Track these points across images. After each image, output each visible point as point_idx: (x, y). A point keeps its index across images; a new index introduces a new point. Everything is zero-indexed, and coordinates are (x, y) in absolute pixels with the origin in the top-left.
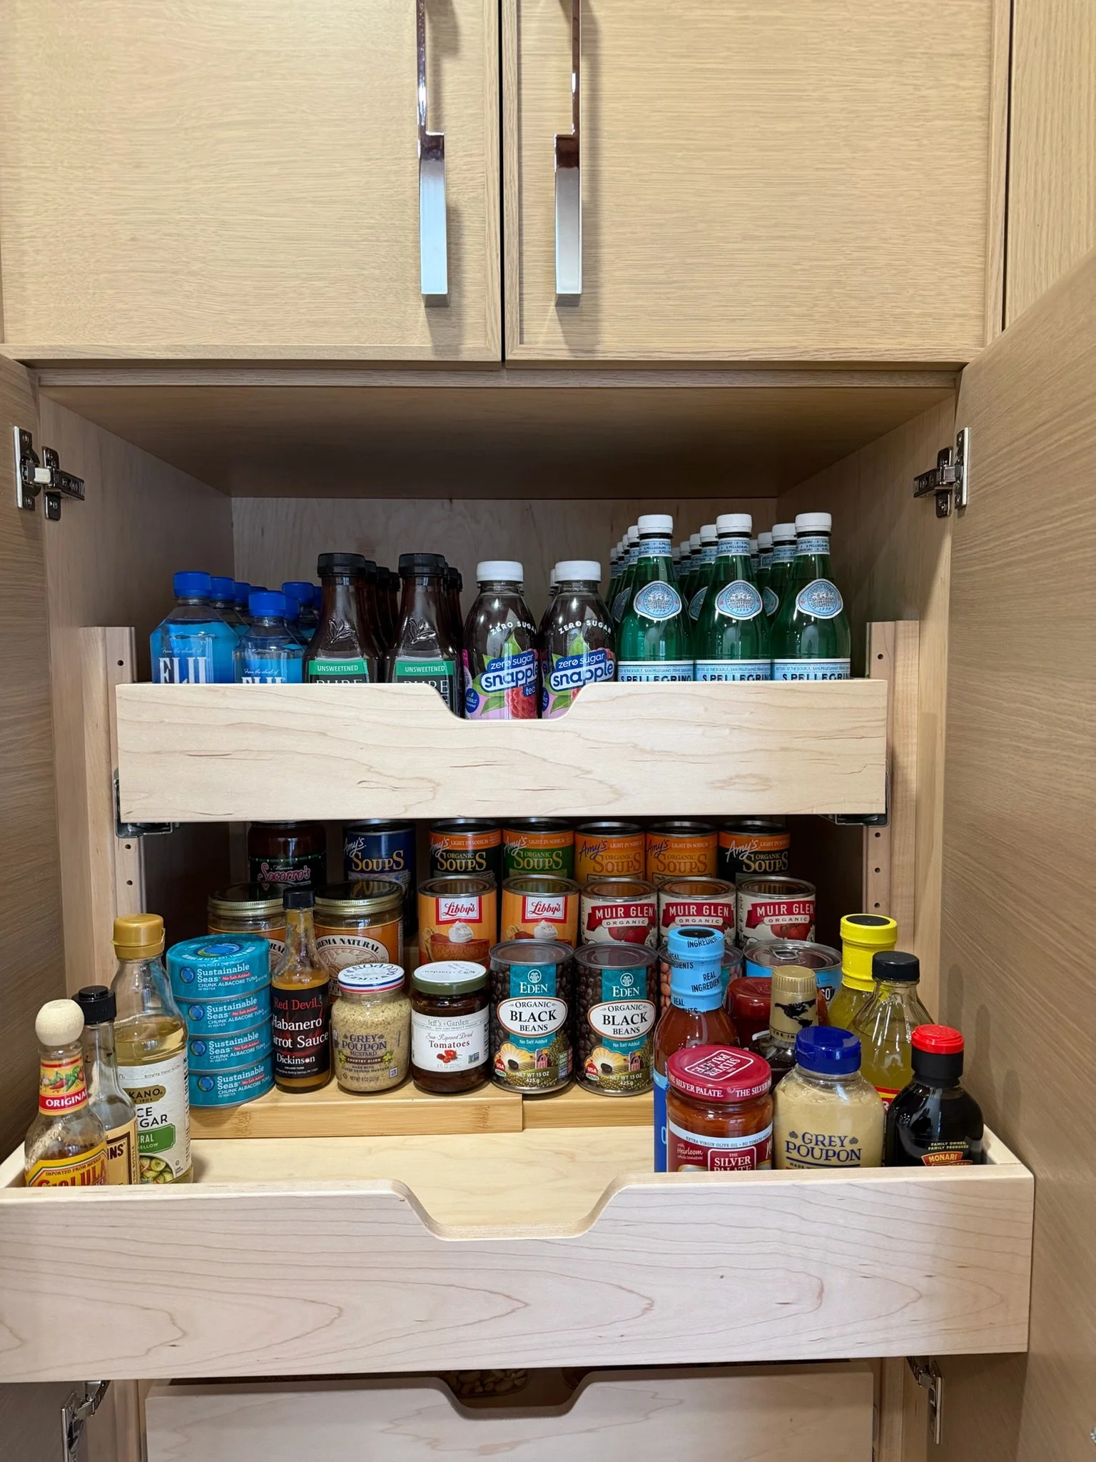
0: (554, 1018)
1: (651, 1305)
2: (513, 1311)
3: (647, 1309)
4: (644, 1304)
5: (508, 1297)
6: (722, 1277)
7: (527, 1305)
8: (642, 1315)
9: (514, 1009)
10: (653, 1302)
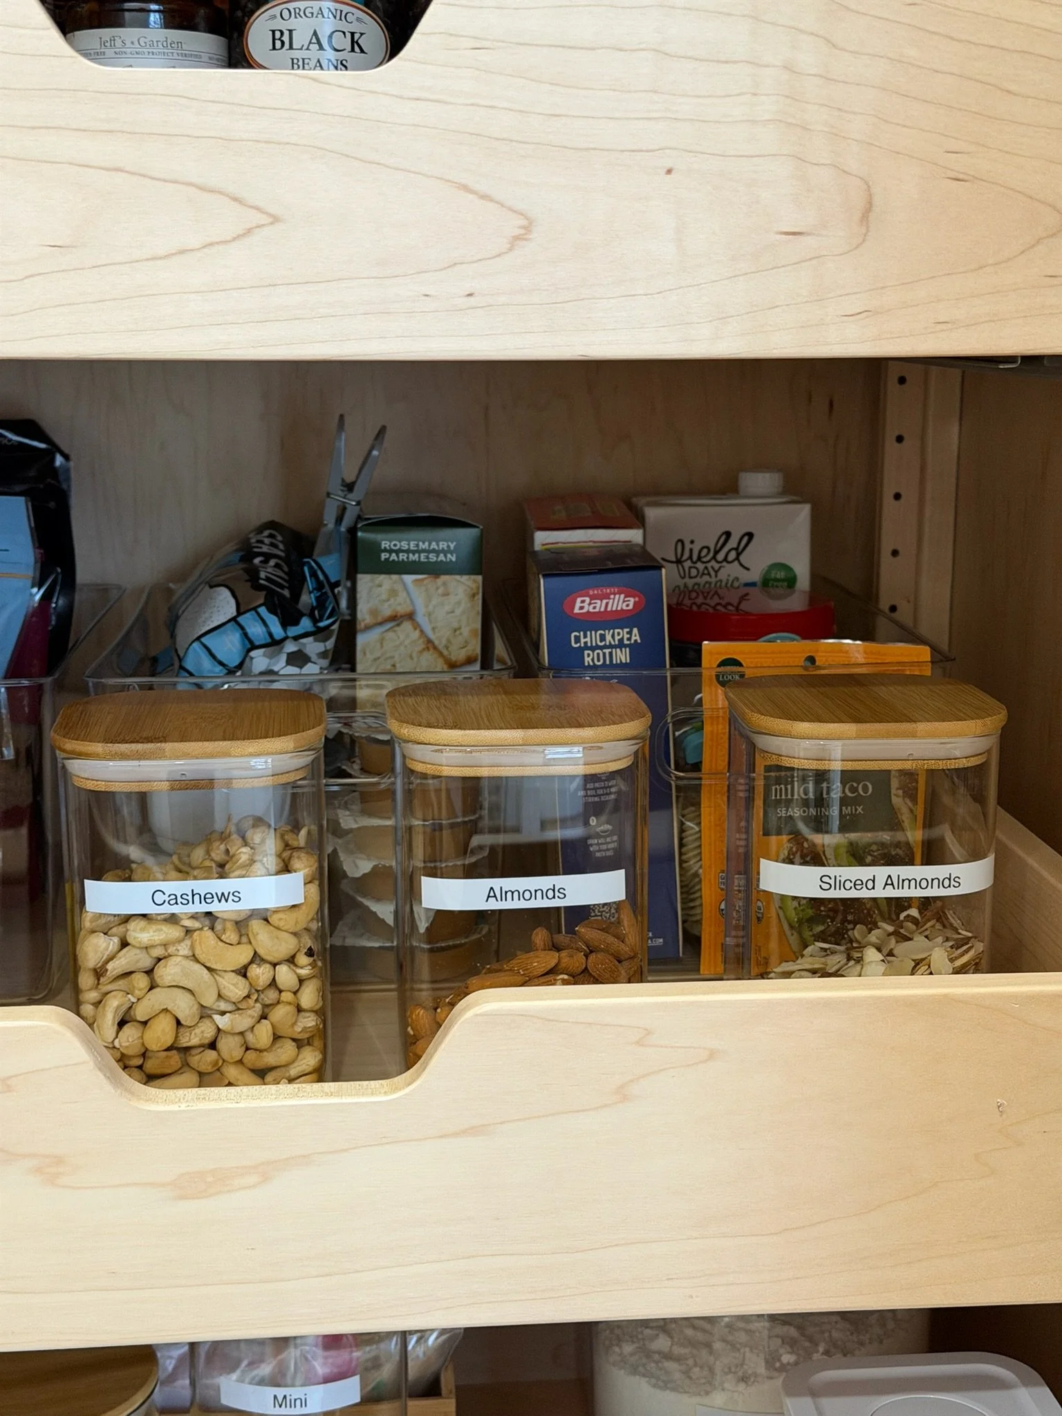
0: (362, 51)
1: (528, 228)
2: (249, 231)
3: (517, 238)
4: (513, 225)
5: (235, 199)
6: (669, 172)
7: (275, 219)
8: (510, 249)
9: (278, 24)
10: (531, 223)
